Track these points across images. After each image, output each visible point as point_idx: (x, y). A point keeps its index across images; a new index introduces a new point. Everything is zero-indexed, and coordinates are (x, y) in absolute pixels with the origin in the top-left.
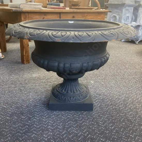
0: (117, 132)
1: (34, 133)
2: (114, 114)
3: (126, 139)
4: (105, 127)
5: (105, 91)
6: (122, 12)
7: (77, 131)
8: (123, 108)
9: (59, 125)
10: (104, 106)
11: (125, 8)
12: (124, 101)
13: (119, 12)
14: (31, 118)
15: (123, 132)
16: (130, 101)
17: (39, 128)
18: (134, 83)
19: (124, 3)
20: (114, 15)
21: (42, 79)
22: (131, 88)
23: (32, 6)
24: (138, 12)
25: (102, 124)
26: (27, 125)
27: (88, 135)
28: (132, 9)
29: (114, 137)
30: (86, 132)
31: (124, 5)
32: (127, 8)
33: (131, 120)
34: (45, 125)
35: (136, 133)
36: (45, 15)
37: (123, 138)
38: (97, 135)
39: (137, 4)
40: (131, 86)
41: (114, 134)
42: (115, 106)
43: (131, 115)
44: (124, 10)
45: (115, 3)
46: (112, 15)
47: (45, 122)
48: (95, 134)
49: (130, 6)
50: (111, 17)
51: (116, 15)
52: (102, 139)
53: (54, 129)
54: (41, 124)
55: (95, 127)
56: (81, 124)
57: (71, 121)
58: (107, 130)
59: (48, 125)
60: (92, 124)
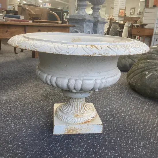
0: (115, 141)
2: (106, 125)
3: (125, 146)
4: (103, 139)
6: (83, 27)
7: (77, 148)
11: (86, 23)
12: (110, 112)
13: (80, 27)
15: (120, 140)
16: (115, 112)
17: (35, 153)
18: (111, 94)
19: (84, 18)
20: (75, 30)
21: (16, 101)
24: (97, 27)
25: (99, 137)
26: (19, 153)
27: (89, 150)
28: (91, 25)
29: (114, 147)
30: (86, 148)
31: (85, 20)
32: (88, 23)
33: (122, 128)
34: (40, 149)
35: (131, 139)
36: (8, 28)
37: (122, 145)
38: (99, 148)
39: (96, 20)
40: (111, 98)
41: (113, 144)
43: (121, 124)
44: (85, 25)
45: (76, 18)
47: (39, 146)
48: (96, 147)
49: (90, 21)
51: (77, 30)
52: (104, 151)
53: (52, 151)
55: (93, 141)
56: (79, 140)
57: (67, 140)
58: (106, 142)
59: (44, 149)
60: (90, 139)
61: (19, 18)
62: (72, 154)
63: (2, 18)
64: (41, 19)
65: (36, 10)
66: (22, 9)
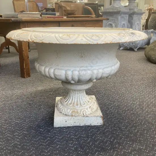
0: (141, 134)
1: (59, 144)
2: (134, 118)
3: (152, 140)
4: (129, 131)
5: (118, 98)
6: (118, 19)
7: (101, 137)
8: (141, 112)
9: (82, 134)
10: (121, 112)
11: (120, 15)
12: (140, 105)
13: (114, 20)
14: (50, 130)
15: (147, 133)
16: (145, 105)
17: (62, 138)
18: (143, 88)
19: (119, 10)
20: (109, 23)
21: (50, 91)
22: (142, 93)
23: (30, 16)
24: (132, 19)
25: (125, 129)
26: (48, 137)
27: (114, 140)
28: (127, 17)
29: (140, 139)
30: (111, 138)
31: (120, 12)
32: (122, 15)
33: (151, 122)
34: (67, 135)
37: (149, 139)
38: (123, 139)
39: (132, 11)
40: (142, 91)
41: (139, 137)
42: (132, 110)
43: (150, 118)
45: (110, 11)
46: (108, 23)
47: (66, 132)
48: (121, 138)
49: (125, 13)
50: (107, 26)
51: (112, 23)
52: (129, 143)
53: (78, 138)
54: (62, 135)
55: (118, 132)
56: (104, 130)
57: (93, 129)
58: (131, 134)
59: (71, 135)
60: (115, 129)
61: (55, 15)
62: (96, 142)
63: (39, 16)
64: (75, 14)
65: (72, 5)
66: (59, 6)
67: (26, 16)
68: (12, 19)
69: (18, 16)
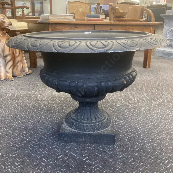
0: (124, 162)
1: (29, 149)
2: (130, 142)
3: (131, 171)
4: (112, 154)
5: (130, 116)
7: (76, 153)
8: (145, 138)
9: (59, 145)
10: (120, 132)
12: (149, 130)
14: (32, 134)
15: (130, 163)
16: (157, 131)
17: (37, 145)
20: (171, 29)
21: (62, 97)
22: (166, 116)
25: (108, 151)
26: (26, 140)
27: (86, 160)
29: (117, 167)
30: (85, 157)
34: (44, 143)
35: (146, 166)
36: (76, 27)
37: (128, 169)
38: (98, 162)
40: (168, 114)
41: (118, 164)
42: (135, 134)
43: (150, 146)
46: (169, 28)
47: (46, 140)
50: (168, 32)
52: (101, 167)
54: (40, 141)
55: (98, 153)
56: (85, 147)
59: (47, 144)
60: (98, 149)
63: (72, 18)
66: (112, 8)
67: (57, 17)
68: (38, 21)
69: (50, 17)
